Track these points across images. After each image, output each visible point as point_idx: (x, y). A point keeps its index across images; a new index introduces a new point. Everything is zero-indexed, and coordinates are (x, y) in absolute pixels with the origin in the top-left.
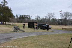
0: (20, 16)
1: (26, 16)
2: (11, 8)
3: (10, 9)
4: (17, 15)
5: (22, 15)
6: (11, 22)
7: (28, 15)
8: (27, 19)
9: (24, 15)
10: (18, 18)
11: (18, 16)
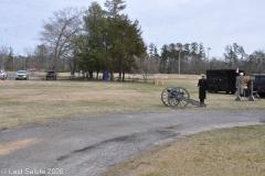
0: (165, 46)
1: (187, 46)
2: (137, 22)
3: (135, 25)
4: (151, 46)
5: (173, 45)
6: (139, 73)
7: (194, 44)
8: (190, 58)
9: (180, 45)
10: (157, 55)
11: (156, 50)
